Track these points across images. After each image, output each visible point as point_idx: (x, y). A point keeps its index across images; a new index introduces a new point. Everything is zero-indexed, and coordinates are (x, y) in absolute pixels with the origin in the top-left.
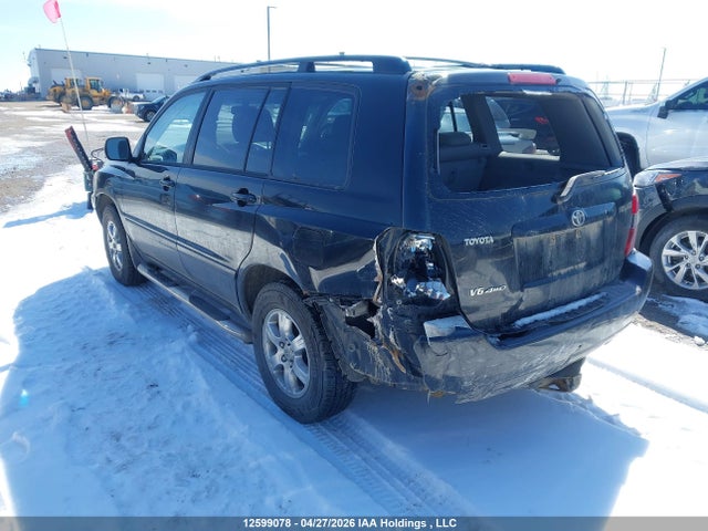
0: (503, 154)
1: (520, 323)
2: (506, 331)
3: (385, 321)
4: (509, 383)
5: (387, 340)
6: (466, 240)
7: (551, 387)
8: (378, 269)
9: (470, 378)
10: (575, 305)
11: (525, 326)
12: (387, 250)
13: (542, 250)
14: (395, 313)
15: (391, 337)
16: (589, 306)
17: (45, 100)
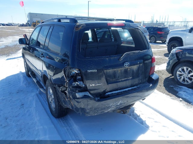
0: (122, 45)
1: (107, 94)
2: (102, 96)
3: (69, 92)
4: (102, 111)
5: (70, 97)
6: (88, 71)
7: (121, 112)
8: (65, 78)
9: (88, 109)
10: (127, 89)
11: (109, 95)
12: (67, 72)
13: (115, 74)
14: (71, 90)
15: (71, 97)
16: (132, 89)
17: (31, 26)
